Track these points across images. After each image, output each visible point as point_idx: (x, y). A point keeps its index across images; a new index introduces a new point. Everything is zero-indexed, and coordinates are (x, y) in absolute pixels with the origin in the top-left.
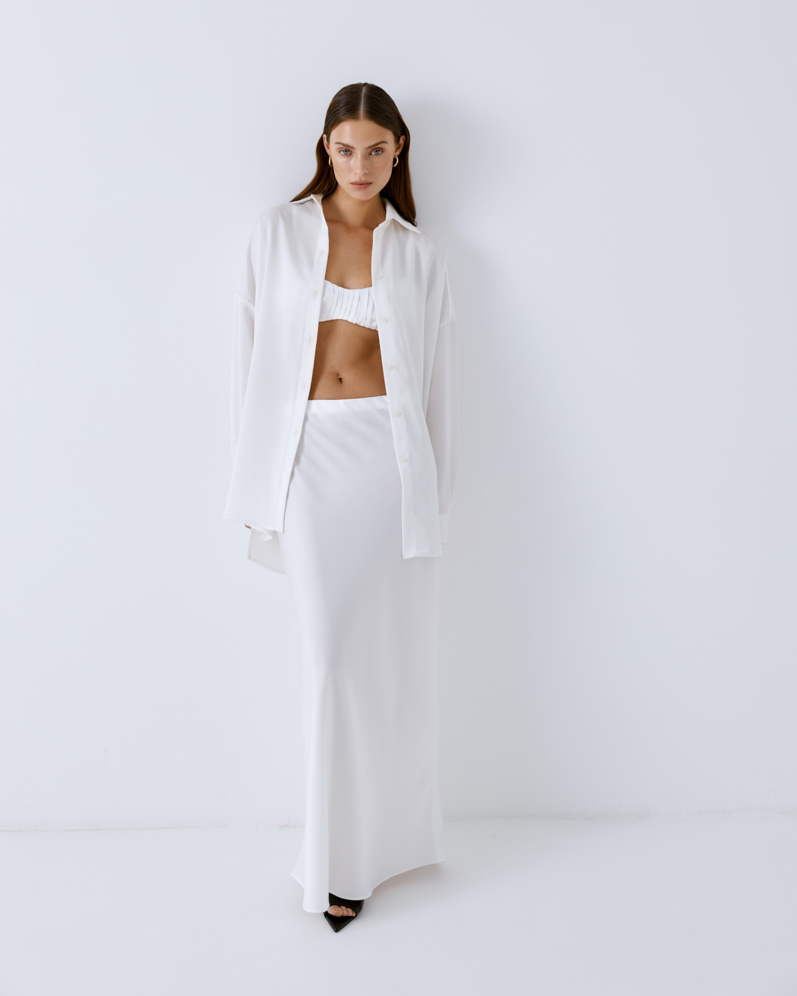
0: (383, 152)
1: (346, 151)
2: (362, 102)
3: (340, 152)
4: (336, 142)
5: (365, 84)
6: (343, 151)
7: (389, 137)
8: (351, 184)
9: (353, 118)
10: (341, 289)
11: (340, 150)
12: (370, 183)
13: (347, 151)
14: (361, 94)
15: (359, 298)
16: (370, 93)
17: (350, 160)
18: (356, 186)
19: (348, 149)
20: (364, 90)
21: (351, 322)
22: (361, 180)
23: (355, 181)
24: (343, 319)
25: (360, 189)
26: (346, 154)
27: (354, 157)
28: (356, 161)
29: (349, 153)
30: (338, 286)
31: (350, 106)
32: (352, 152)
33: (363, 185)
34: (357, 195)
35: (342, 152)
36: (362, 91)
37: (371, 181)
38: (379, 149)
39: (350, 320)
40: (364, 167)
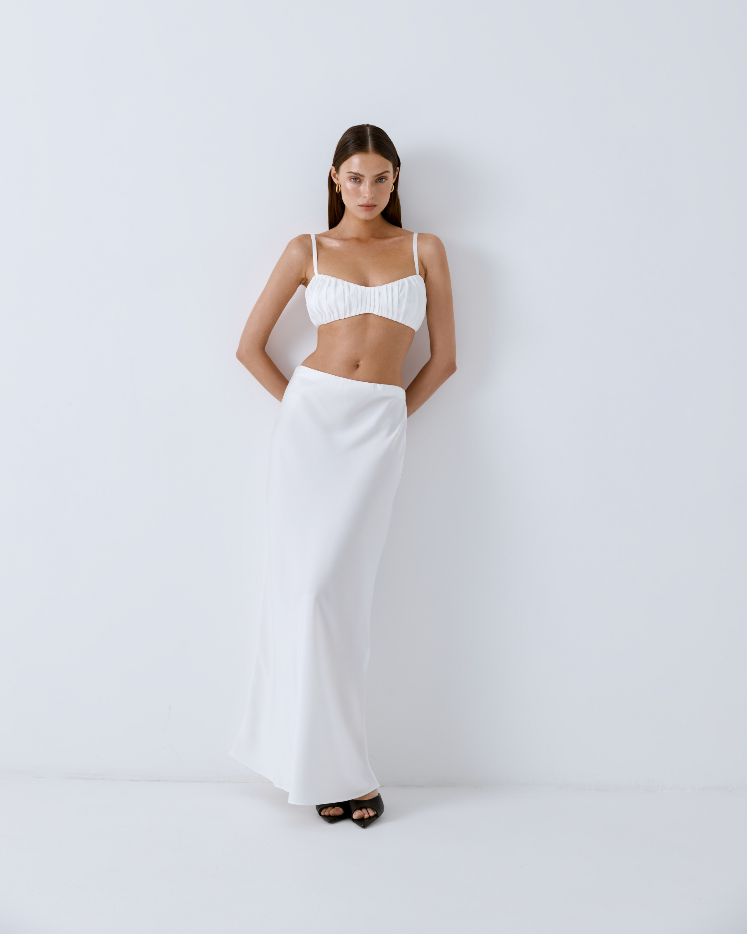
0: (387, 180)
1: (355, 179)
2: (370, 139)
3: (351, 179)
4: (348, 171)
5: (368, 125)
6: (353, 178)
7: (390, 167)
8: (359, 206)
9: (364, 151)
10: (363, 287)
11: (351, 178)
12: (375, 206)
13: (357, 178)
14: (367, 133)
15: (380, 294)
16: (374, 131)
17: (359, 186)
18: (364, 208)
19: (358, 177)
20: (368, 129)
21: (377, 314)
22: (368, 203)
23: (364, 204)
24: (370, 313)
25: (367, 210)
26: (355, 181)
27: (363, 184)
28: (365, 188)
29: (358, 180)
30: (360, 285)
31: (361, 142)
32: (361, 180)
33: (369, 207)
34: (363, 215)
35: (352, 180)
36: (368, 130)
37: (376, 204)
38: (382, 178)
39: (376, 313)
40: (371, 192)
